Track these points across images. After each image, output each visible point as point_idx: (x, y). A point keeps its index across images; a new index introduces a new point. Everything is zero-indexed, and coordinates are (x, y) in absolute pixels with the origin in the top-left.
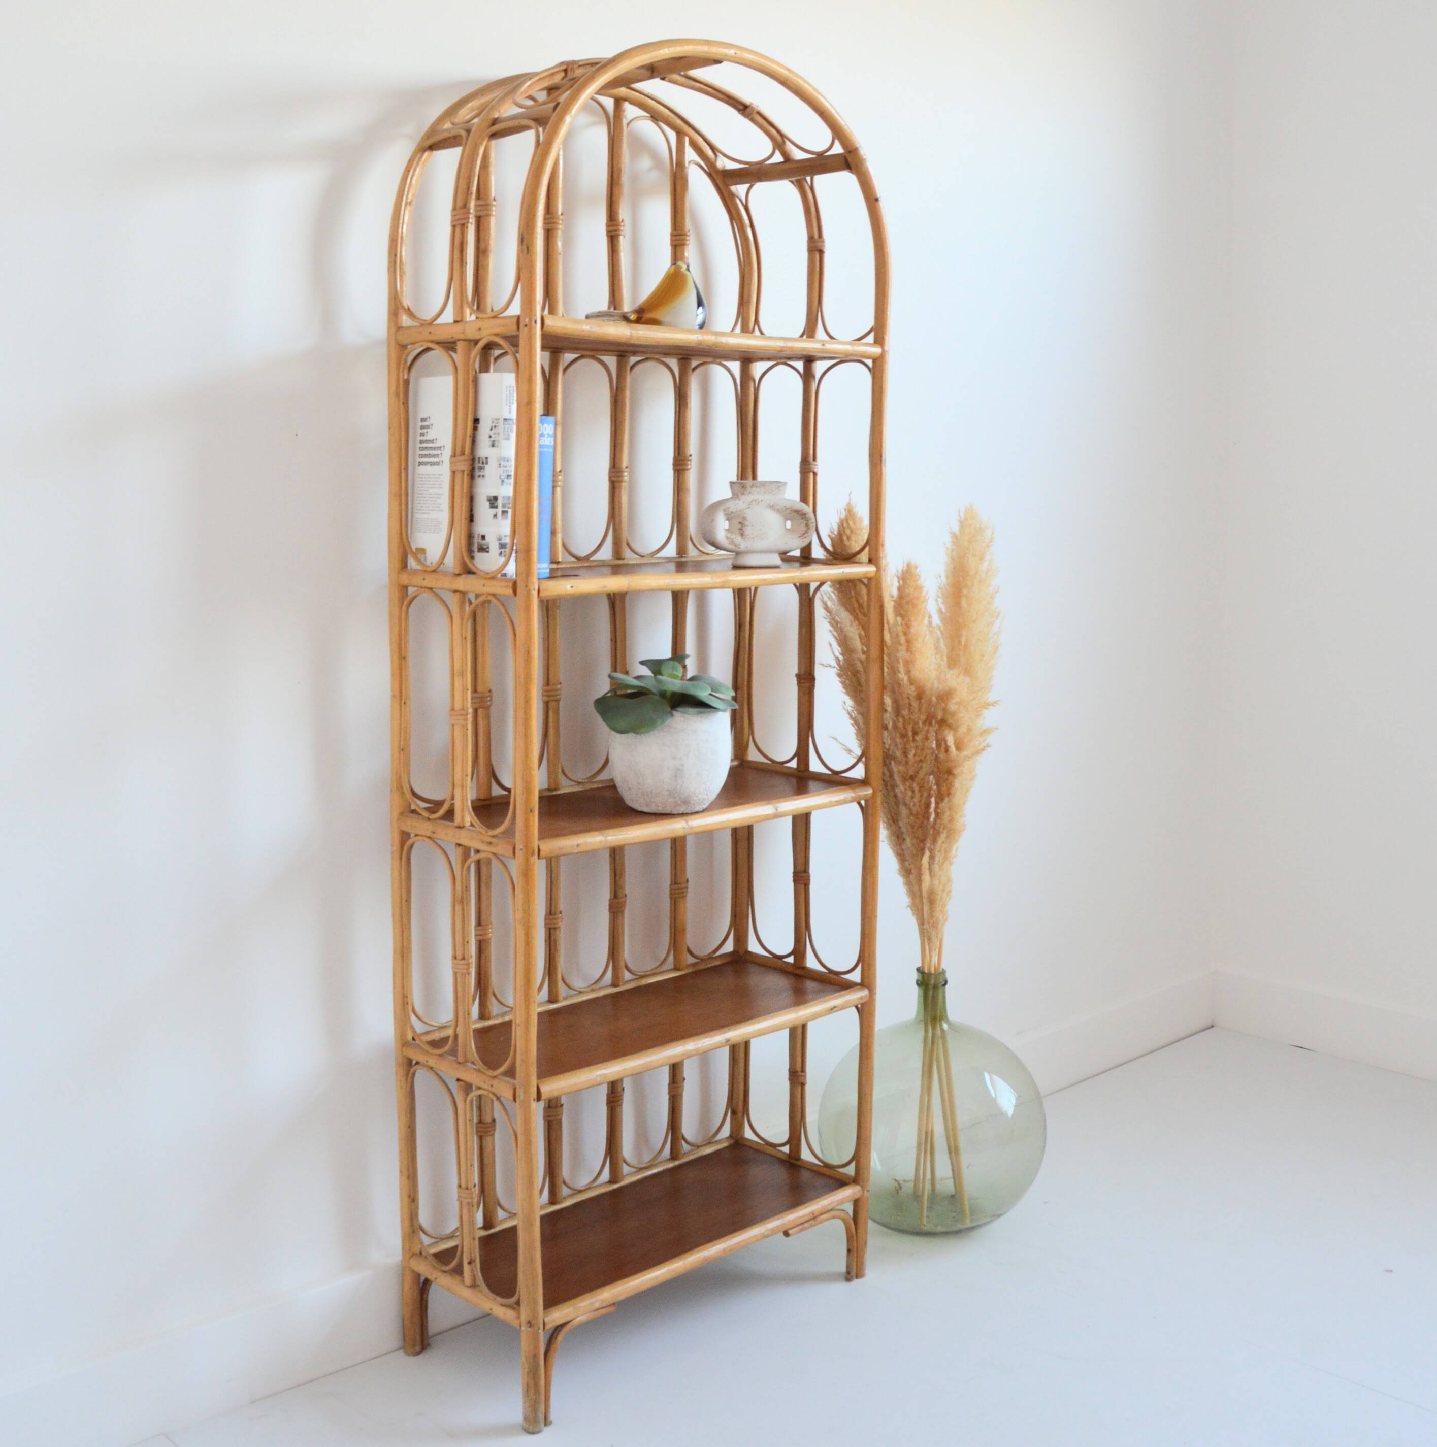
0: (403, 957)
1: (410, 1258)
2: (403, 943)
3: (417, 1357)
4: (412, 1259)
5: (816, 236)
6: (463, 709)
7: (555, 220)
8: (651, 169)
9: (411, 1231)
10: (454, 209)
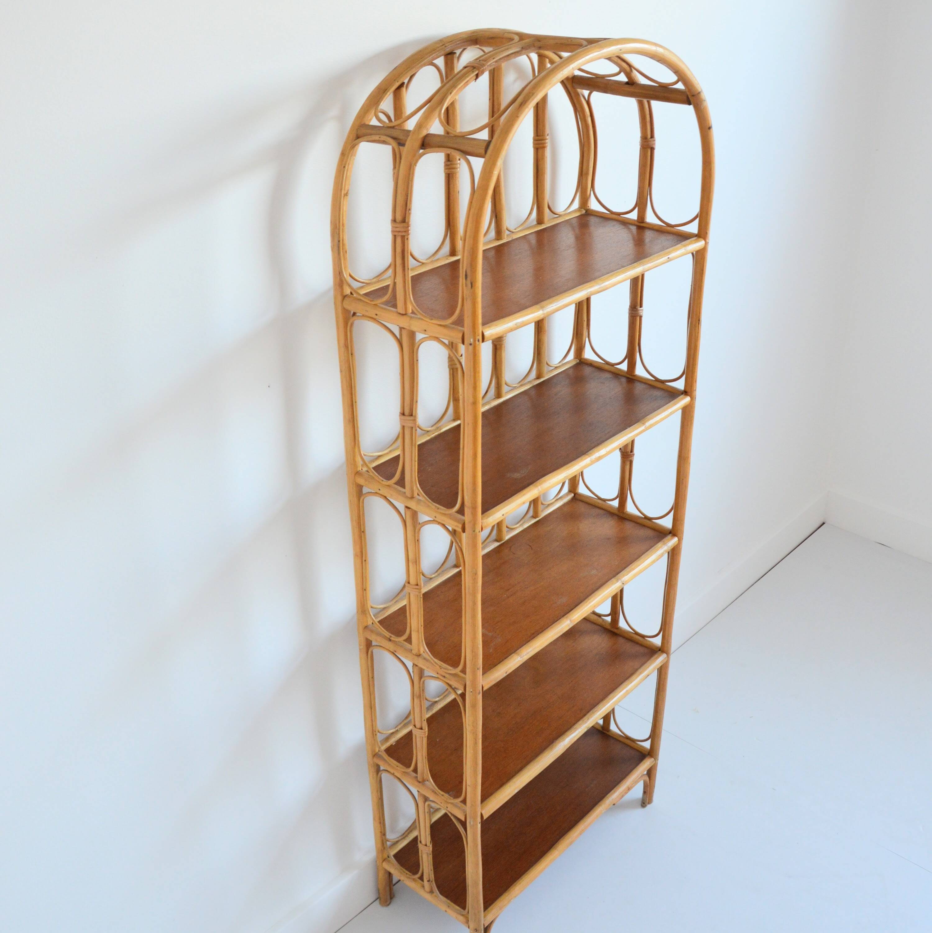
0: (371, 708)
1: (383, 862)
2: (371, 702)
3: (389, 906)
4: (384, 862)
5: (649, 136)
6: (417, 585)
7: (454, 166)
8: (515, 81)
9: (383, 848)
10: (394, 221)
